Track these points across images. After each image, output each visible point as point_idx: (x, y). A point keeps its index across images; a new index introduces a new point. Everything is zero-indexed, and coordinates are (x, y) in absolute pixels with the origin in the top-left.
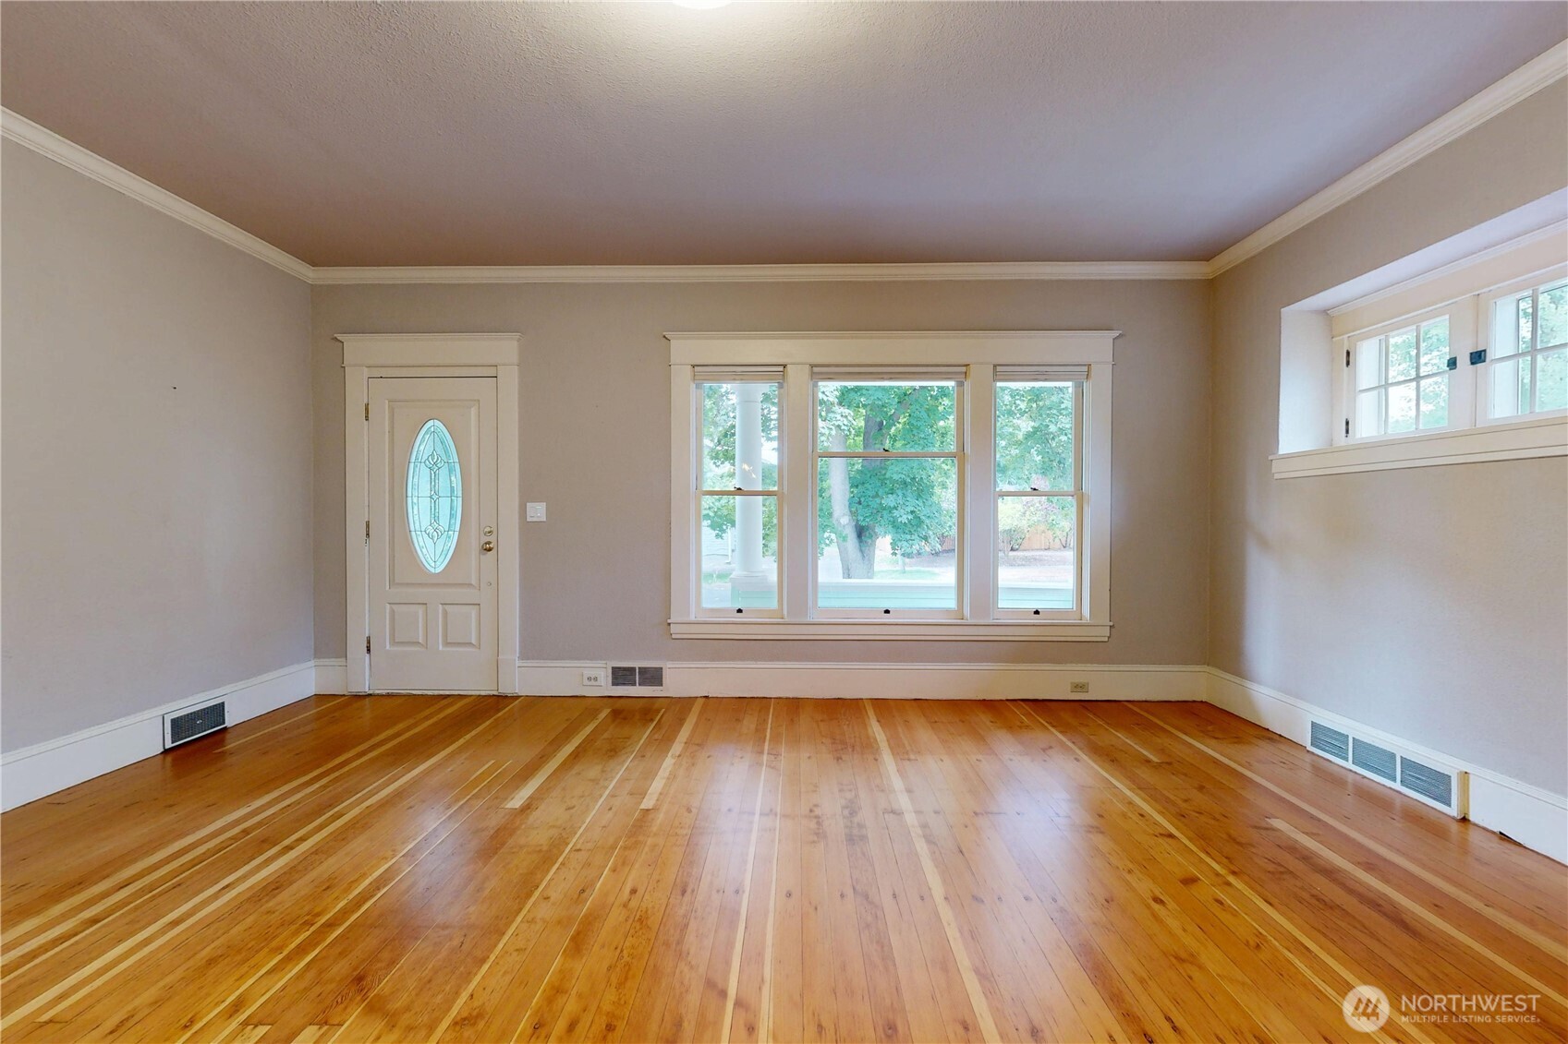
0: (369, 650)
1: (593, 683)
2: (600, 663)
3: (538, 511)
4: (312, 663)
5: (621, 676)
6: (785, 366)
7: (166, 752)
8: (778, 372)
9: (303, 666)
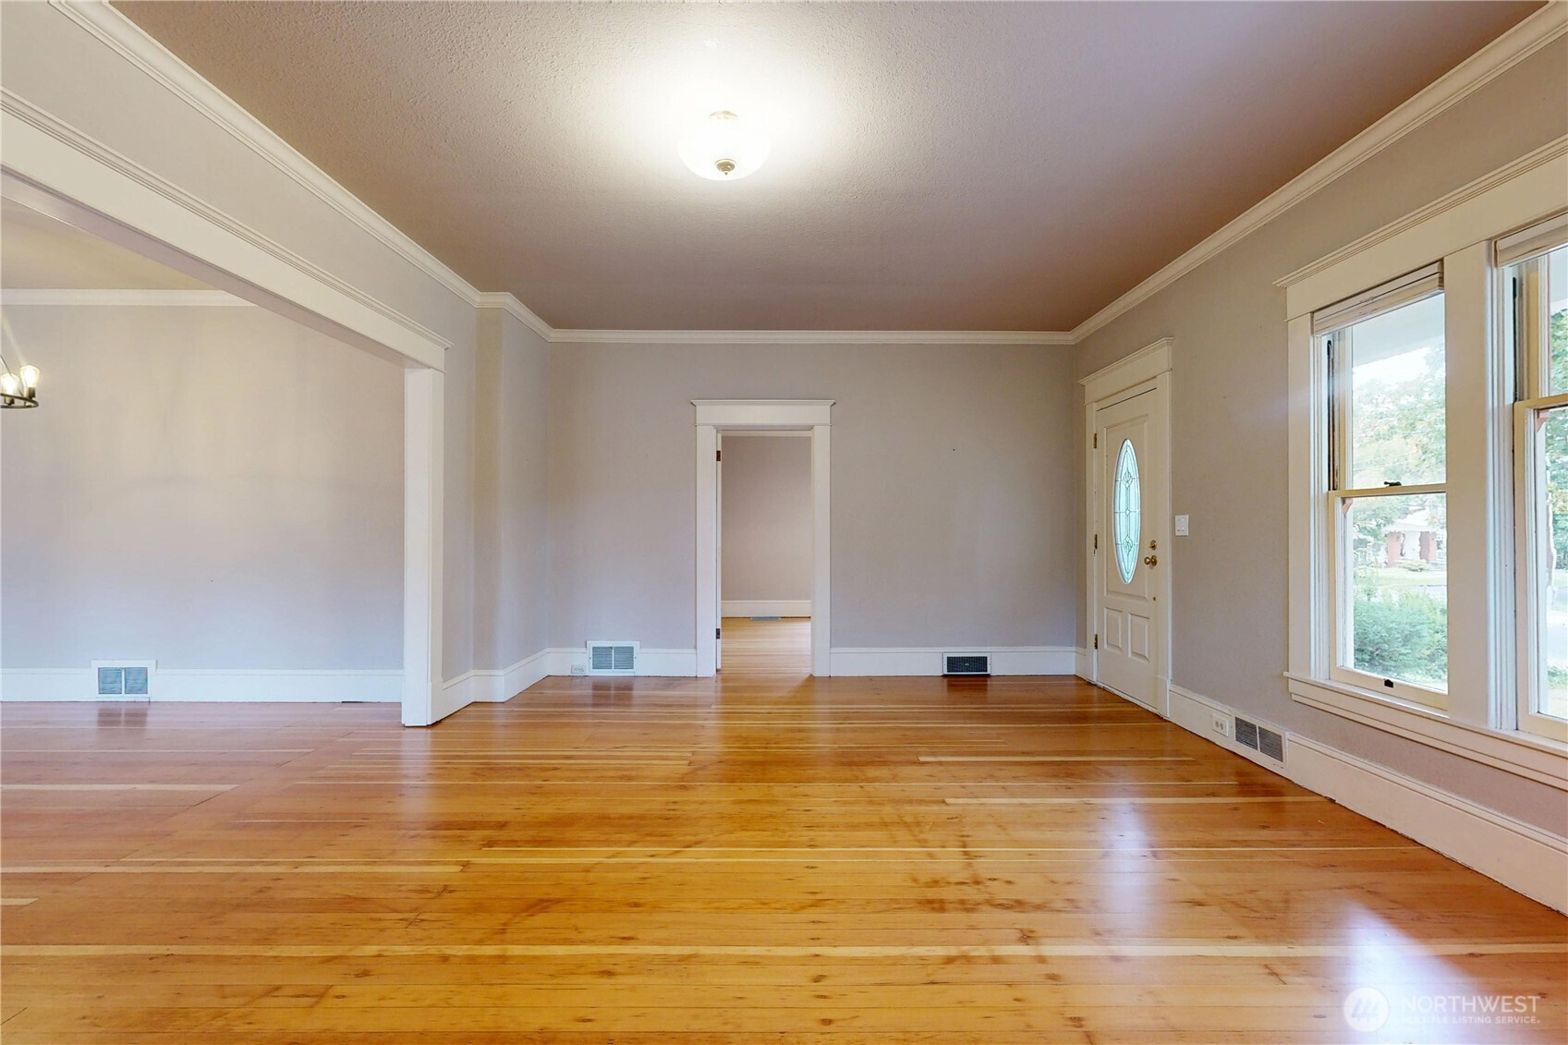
0: (1096, 647)
1: (1219, 729)
2: (1226, 709)
3: (1183, 525)
4: (1074, 649)
5: (1245, 731)
6: (1441, 260)
7: (945, 676)
8: (1437, 272)
9: (1069, 649)
